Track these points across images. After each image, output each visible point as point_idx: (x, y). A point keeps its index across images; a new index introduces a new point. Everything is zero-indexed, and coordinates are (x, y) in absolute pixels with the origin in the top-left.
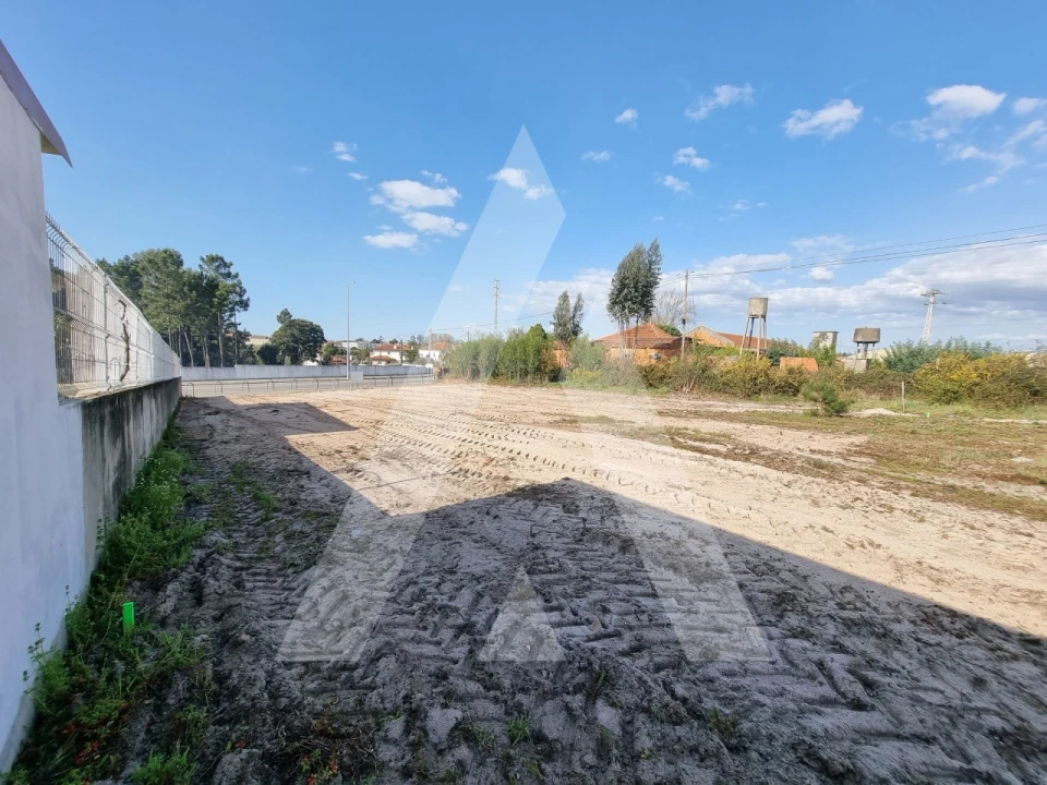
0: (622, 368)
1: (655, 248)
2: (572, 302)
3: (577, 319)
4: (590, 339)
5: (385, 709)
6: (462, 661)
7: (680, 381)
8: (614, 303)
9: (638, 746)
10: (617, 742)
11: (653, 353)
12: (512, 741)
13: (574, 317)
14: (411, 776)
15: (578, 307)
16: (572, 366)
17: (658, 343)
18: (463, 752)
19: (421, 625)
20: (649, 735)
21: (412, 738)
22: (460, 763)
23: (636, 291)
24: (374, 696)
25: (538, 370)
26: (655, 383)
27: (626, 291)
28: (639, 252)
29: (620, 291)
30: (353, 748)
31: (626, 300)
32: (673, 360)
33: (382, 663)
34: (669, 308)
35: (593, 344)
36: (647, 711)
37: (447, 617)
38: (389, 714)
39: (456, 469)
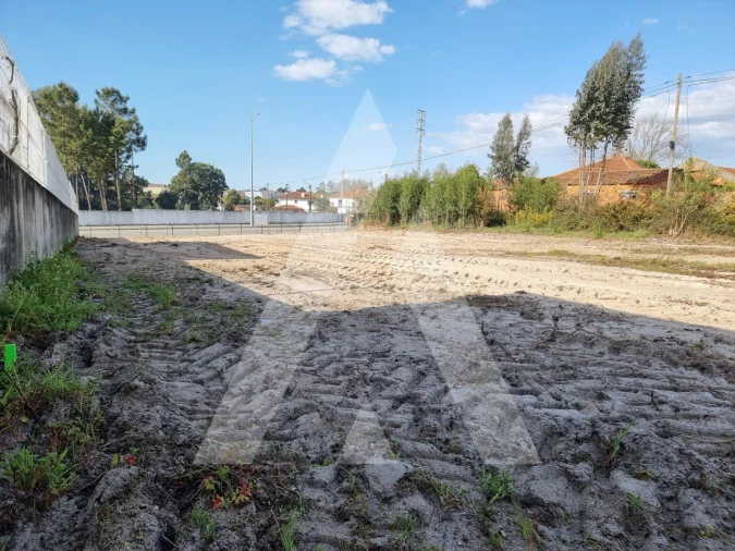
0: (582, 207)
1: (637, 45)
2: (516, 129)
3: (522, 149)
4: (540, 176)
5: (308, 457)
6: (405, 426)
7: (664, 222)
8: (576, 122)
9: (691, 522)
10: (655, 515)
11: (627, 189)
12: (489, 499)
13: (518, 148)
14: (348, 520)
15: (524, 134)
16: (515, 208)
17: (632, 177)
18: (418, 501)
19: (349, 394)
20: (707, 513)
21: (345, 484)
22: (415, 513)
23: (607, 106)
24: (294, 444)
25: (471, 212)
26: (627, 224)
27: (593, 106)
28: (615, 54)
29: (585, 107)
30: (268, 483)
31: (592, 117)
32: (656, 194)
33: (302, 419)
34: (647, 139)
35: (543, 181)
36: (699, 486)
37: (382, 389)
38: (314, 462)
39: (380, 285)
